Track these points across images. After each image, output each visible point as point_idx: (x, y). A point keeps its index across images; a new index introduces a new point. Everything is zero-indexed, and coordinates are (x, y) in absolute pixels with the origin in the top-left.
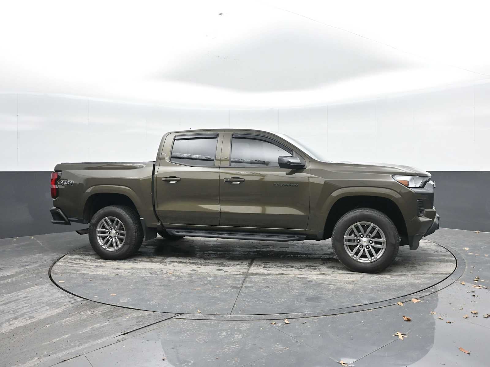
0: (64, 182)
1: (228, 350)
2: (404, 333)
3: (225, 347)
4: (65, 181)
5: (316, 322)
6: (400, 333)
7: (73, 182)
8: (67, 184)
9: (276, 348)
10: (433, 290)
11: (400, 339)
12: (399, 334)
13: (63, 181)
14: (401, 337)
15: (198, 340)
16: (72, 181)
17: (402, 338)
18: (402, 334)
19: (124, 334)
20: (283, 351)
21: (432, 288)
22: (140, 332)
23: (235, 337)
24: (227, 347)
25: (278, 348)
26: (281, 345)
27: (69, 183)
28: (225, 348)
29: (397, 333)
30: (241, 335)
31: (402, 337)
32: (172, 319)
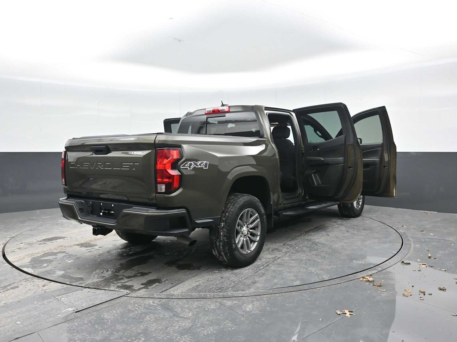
0: (191, 165)
1: (178, 328)
2: (352, 311)
3: (175, 324)
4: (192, 162)
5: (265, 300)
6: (348, 311)
7: (206, 164)
8: (197, 167)
9: (225, 326)
10: (380, 269)
11: (347, 316)
12: (346, 311)
13: (190, 162)
14: (348, 314)
15: (149, 317)
16: (205, 162)
17: (349, 316)
18: (349, 312)
19: (76, 312)
20: (233, 329)
21: (379, 267)
22: (91, 310)
23: (185, 315)
24: (177, 325)
25: (227, 325)
26: (231, 323)
27: (200, 165)
28: (176, 326)
29: (344, 310)
30: (191, 313)
31: (350, 314)
32: (123, 297)
